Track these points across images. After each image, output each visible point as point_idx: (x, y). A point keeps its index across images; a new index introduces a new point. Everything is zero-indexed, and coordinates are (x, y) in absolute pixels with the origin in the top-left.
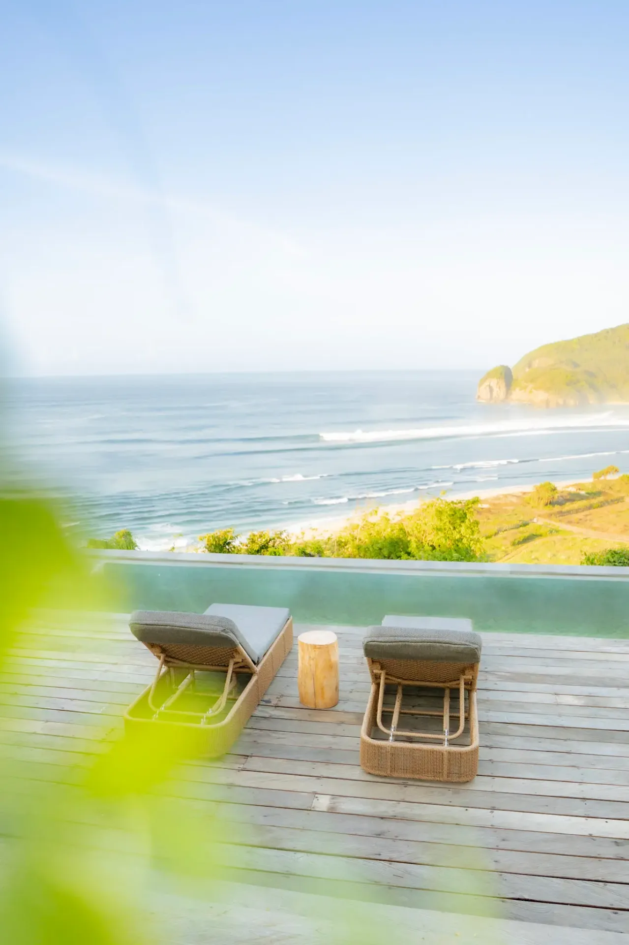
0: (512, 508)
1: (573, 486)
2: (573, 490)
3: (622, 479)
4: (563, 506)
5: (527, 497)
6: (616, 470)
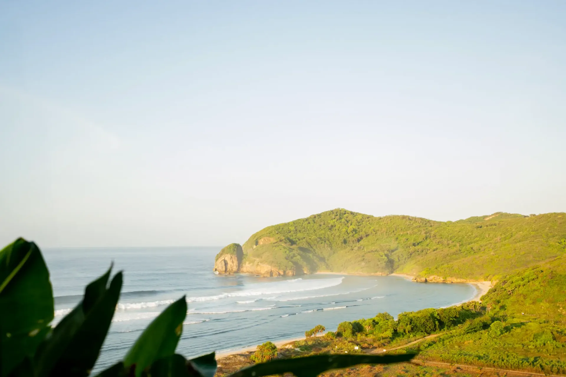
1: (290, 344)
2: (290, 347)
3: (328, 335)
5: (253, 355)
6: (323, 329)
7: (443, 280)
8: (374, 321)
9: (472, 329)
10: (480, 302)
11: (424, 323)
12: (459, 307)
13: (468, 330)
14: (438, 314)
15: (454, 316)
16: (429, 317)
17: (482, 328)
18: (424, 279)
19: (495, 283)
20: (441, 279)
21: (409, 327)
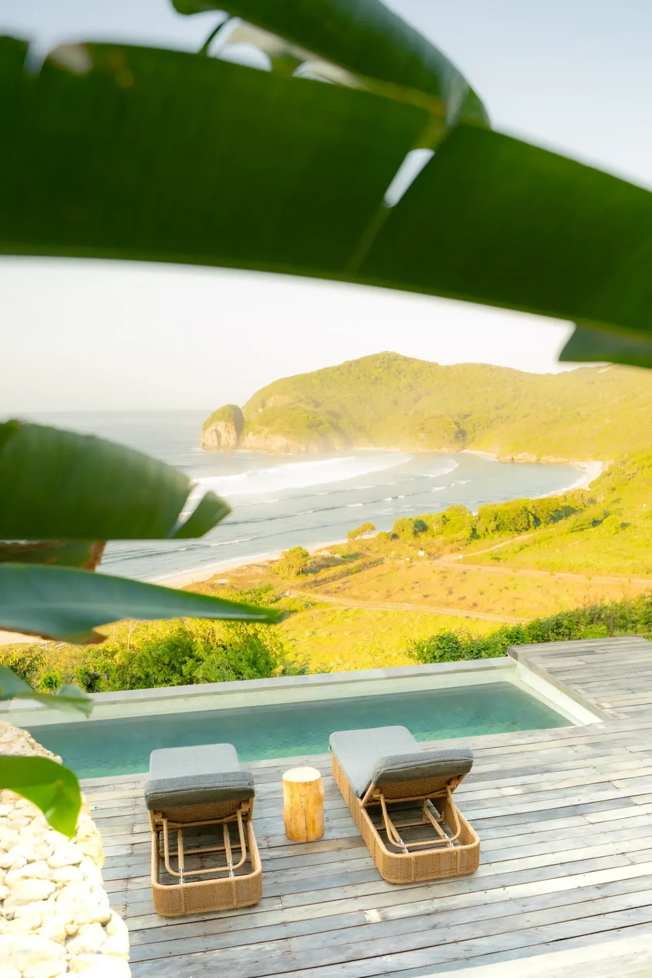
0: (259, 580)
1: (327, 549)
2: (326, 554)
3: (379, 537)
4: (318, 574)
5: (275, 566)
6: (372, 528)
7: (536, 459)
8: (444, 517)
9: (577, 527)
10: (588, 489)
11: (513, 519)
12: (561, 497)
13: (573, 528)
14: (533, 507)
15: (555, 509)
16: (521, 511)
17: (591, 525)
18: (509, 458)
19: (608, 463)
20: (533, 459)
21: (493, 525)
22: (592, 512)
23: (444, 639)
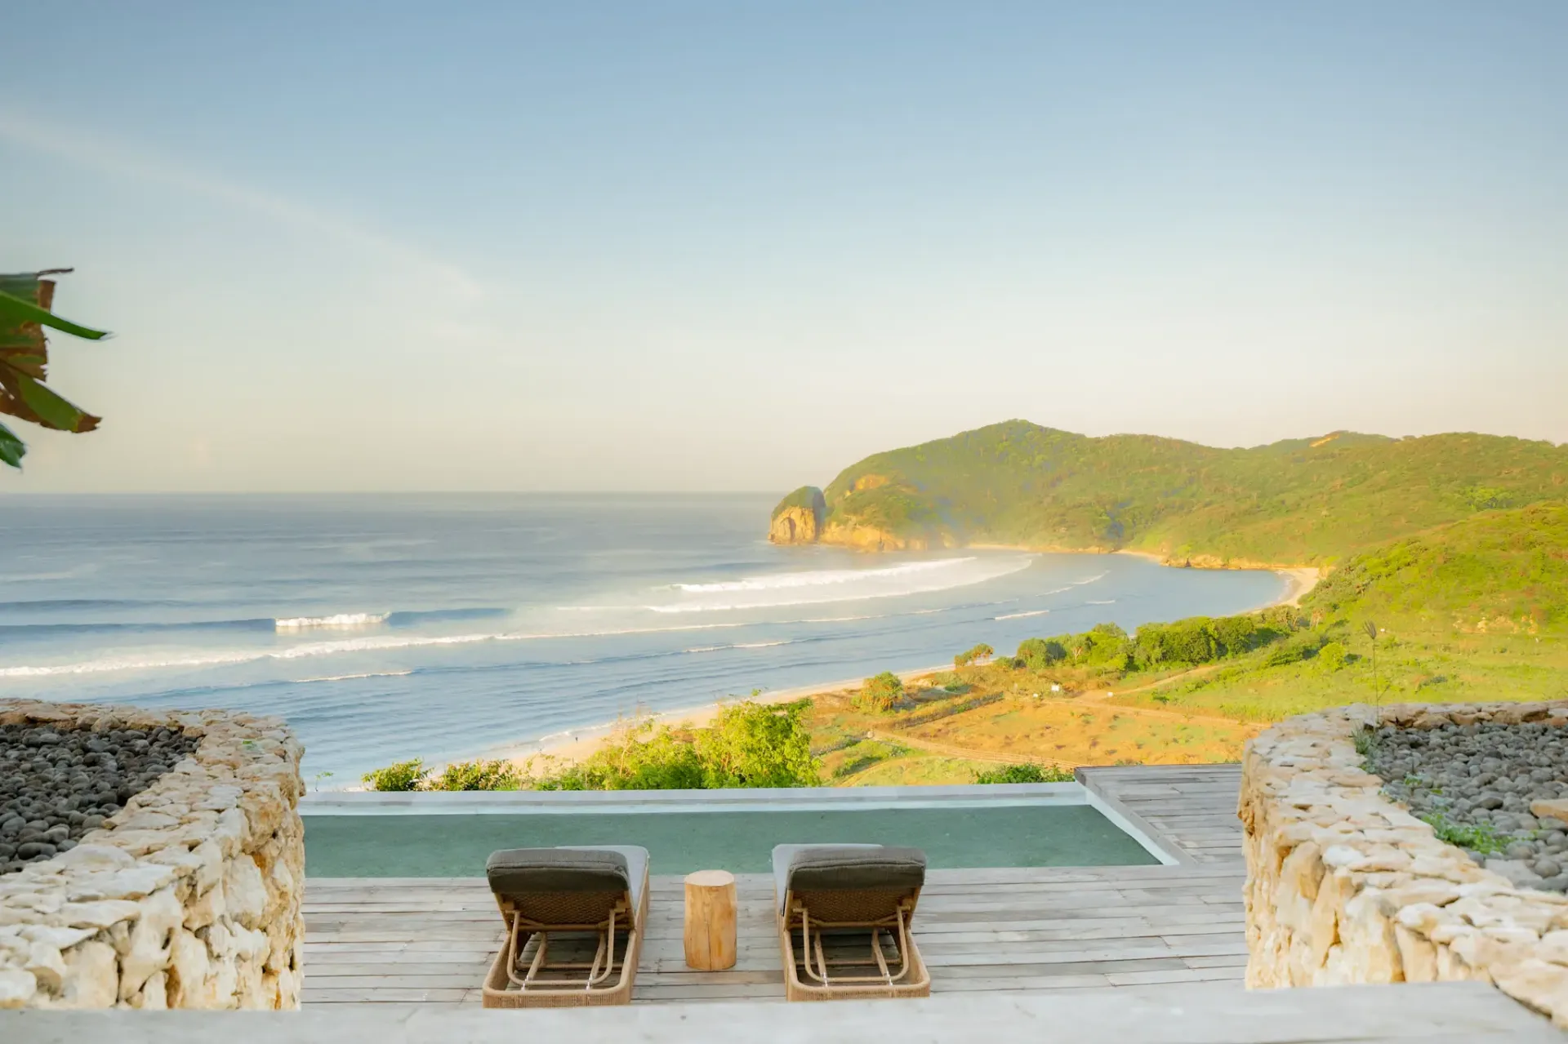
0: (833, 715)
1: (926, 677)
2: (925, 683)
3: (997, 662)
4: (912, 710)
5: (855, 698)
6: (989, 651)
7: (1221, 563)
8: (1088, 639)
9: (1281, 658)
10: (1298, 606)
11: (1187, 645)
12: (1257, 616)
13: (1274, 660)
14: (1216, 629)
15: (1248, 632)
16: (1199, 633)
17: (1301, 655)
18: (1183, 561)
19: (1327, 570)
20: (1218, 562)
21: (1157, 652)
22: (1300, 639)
23: (1020, 772)
